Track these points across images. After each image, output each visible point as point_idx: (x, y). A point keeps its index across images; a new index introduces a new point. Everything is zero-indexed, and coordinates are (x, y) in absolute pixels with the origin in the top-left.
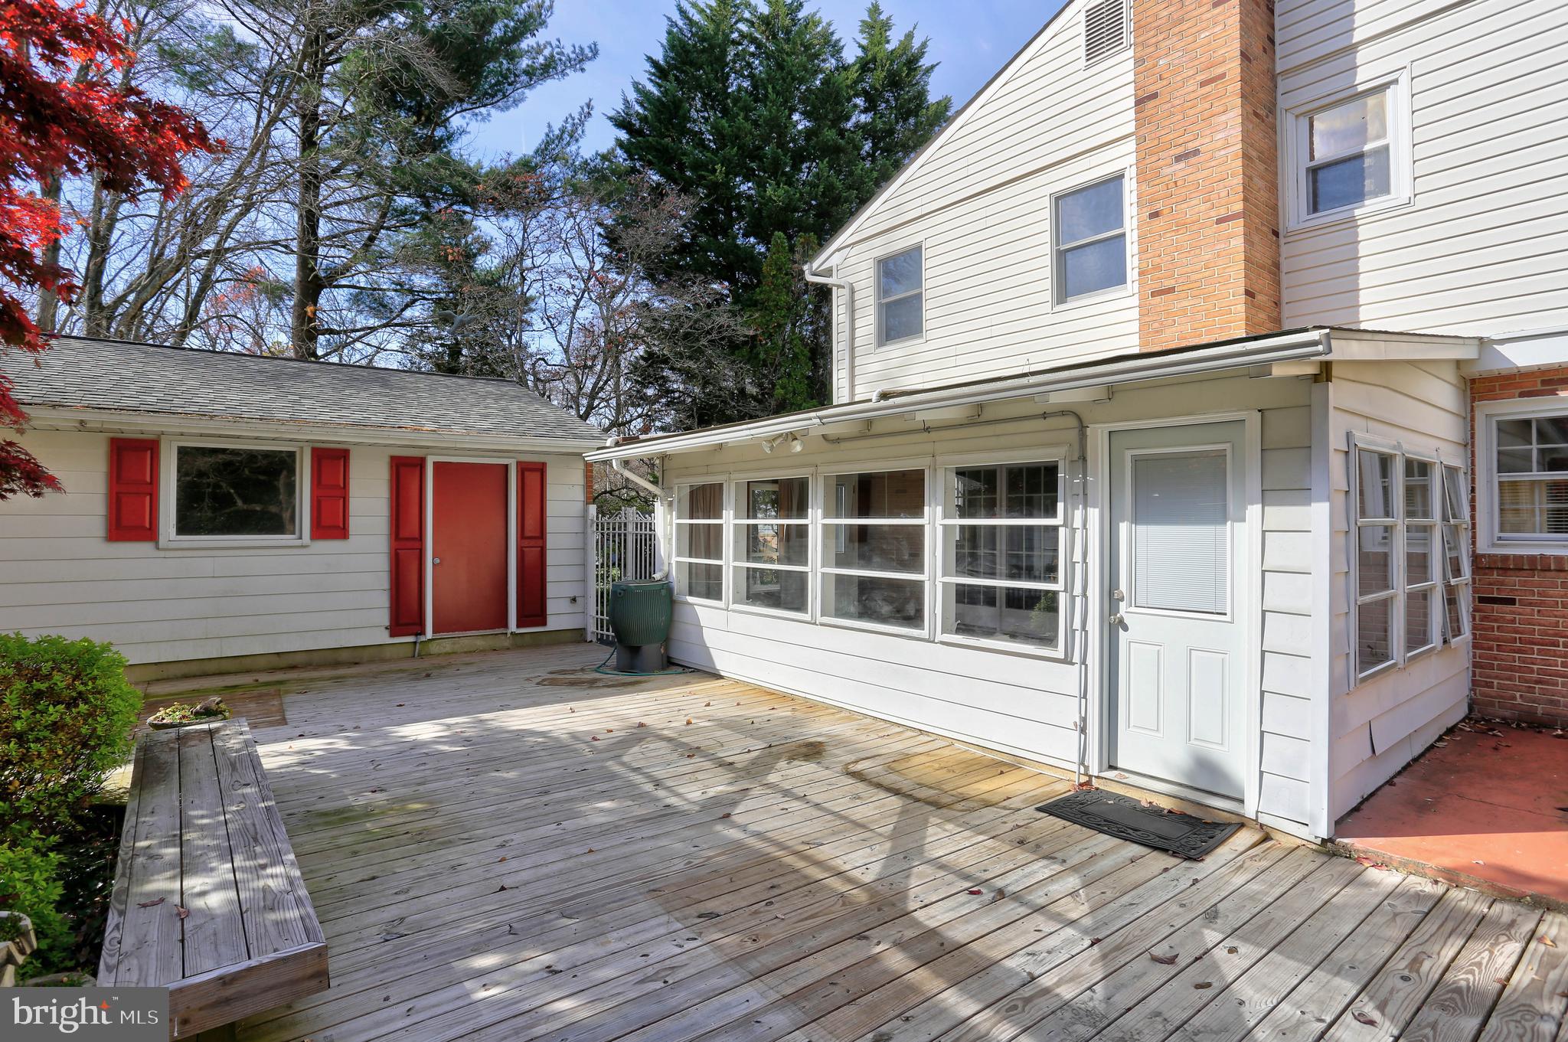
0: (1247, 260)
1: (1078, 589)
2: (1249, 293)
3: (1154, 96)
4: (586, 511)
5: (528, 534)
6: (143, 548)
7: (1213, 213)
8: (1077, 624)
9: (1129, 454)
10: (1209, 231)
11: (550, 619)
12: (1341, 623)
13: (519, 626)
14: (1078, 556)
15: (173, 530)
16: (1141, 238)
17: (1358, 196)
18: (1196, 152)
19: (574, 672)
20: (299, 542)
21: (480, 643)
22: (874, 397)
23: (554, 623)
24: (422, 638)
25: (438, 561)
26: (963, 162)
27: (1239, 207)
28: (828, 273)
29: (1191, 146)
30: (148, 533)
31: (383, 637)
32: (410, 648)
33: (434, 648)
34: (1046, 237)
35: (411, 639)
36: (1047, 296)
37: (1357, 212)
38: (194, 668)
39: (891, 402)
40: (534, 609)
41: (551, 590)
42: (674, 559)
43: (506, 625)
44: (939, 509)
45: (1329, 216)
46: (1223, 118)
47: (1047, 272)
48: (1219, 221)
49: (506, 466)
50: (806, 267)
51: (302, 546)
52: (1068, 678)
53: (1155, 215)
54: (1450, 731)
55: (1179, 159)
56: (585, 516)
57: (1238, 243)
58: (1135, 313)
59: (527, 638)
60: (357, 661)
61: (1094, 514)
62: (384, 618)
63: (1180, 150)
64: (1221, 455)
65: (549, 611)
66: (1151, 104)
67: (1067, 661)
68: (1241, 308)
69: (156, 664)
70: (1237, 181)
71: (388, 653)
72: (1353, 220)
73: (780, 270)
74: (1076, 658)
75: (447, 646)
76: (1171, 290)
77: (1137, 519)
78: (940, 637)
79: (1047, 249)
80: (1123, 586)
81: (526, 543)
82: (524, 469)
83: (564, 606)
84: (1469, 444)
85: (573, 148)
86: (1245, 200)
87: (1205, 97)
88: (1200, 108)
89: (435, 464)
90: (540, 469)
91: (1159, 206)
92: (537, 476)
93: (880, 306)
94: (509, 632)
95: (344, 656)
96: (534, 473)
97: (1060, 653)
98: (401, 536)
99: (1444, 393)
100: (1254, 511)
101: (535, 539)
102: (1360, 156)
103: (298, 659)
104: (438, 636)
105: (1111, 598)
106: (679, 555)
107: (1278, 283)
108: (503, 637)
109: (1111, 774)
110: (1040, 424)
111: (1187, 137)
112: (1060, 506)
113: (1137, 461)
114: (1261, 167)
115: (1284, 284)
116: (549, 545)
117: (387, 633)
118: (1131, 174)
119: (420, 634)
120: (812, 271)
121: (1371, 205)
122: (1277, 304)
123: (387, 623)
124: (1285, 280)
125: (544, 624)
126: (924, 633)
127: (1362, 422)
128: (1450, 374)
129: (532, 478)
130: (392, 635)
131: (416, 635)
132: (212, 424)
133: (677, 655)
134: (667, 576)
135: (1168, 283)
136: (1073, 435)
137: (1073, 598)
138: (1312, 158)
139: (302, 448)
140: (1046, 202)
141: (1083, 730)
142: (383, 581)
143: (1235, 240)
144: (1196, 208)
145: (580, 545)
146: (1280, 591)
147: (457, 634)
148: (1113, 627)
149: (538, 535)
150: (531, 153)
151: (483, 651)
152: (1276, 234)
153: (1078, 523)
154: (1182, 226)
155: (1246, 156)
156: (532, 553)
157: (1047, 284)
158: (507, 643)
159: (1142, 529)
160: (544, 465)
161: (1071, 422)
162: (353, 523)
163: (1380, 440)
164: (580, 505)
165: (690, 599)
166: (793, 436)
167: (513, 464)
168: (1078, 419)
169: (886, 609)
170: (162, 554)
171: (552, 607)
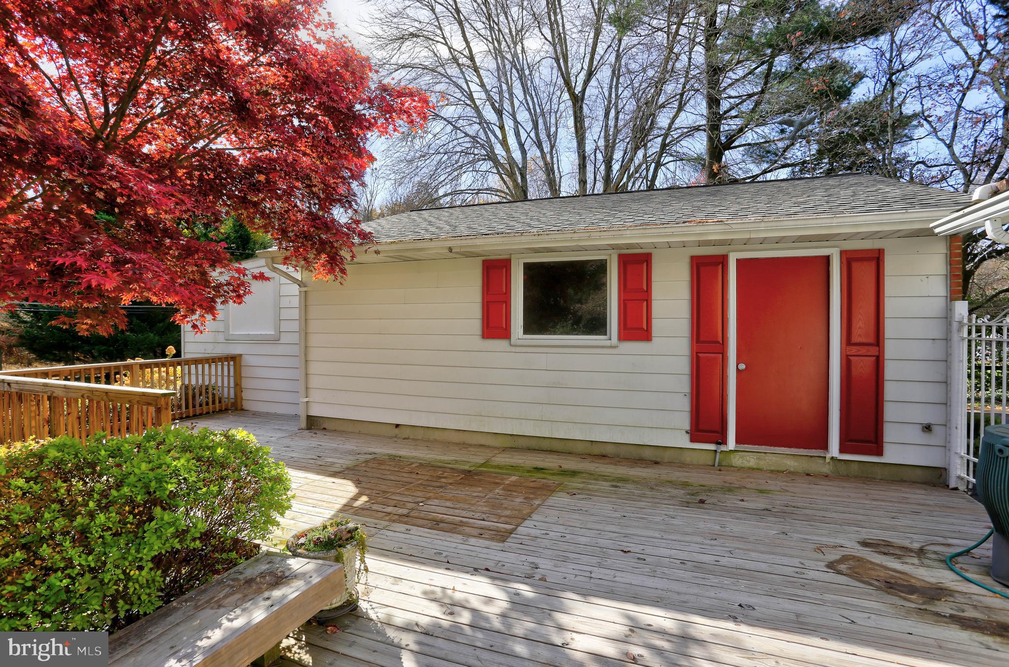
4: (950, 310)
5: (856, 339)
6: (499, 344)
11: (887, 448)
13: (842, 450)
15: (521, 331)
19: (902, 552)
20: (608, 343)
23: (892, 455)
24: (723, 448)
25: (742, 366)
30: (504, 333)
31: (684, 441)
32: (710, 456)
33: (737, 461)
35: (712, 447)
38: (533, 444)
40: (865, 433)
43: (825, 446)
49: (828, 258)
51: (611, 347)
56: (947, 316)
59: (855, 467)
60: (658, 460)
62: (684, 421)
65: (886, 438)
69: (511, 435)
71: (688, 458)
75: (750, 461)
81: (854, 350)
82: (850, 259)
83: (912, 434)
89: (739, 261)
90: (876, 258)
92: (870, 266)
94: (828, 456)
95: (647, 454)
96: (867, 262)
98: (702, 339)
101: (866, 347)
103: (609, 450)
104: (743, 447)
108: (821, 461)
116: (889, 355)
117: (687, 437)
119: (720, 444)
123: (687, 427)
125: (880, 453)
129: (864, 274)
130: (693, 440)
131: (718, 444)
139: (611, 255)
142: (684, 384)
145: (941, 356)
147: (763, 448)
149: (871, 340)
151: (792, 475)
156: (862, 366)
158: (826, 469)
160: (880, 252)
162: (656, 325)
167: (836, 255)
170: (514, 349)
171: (890, 434)
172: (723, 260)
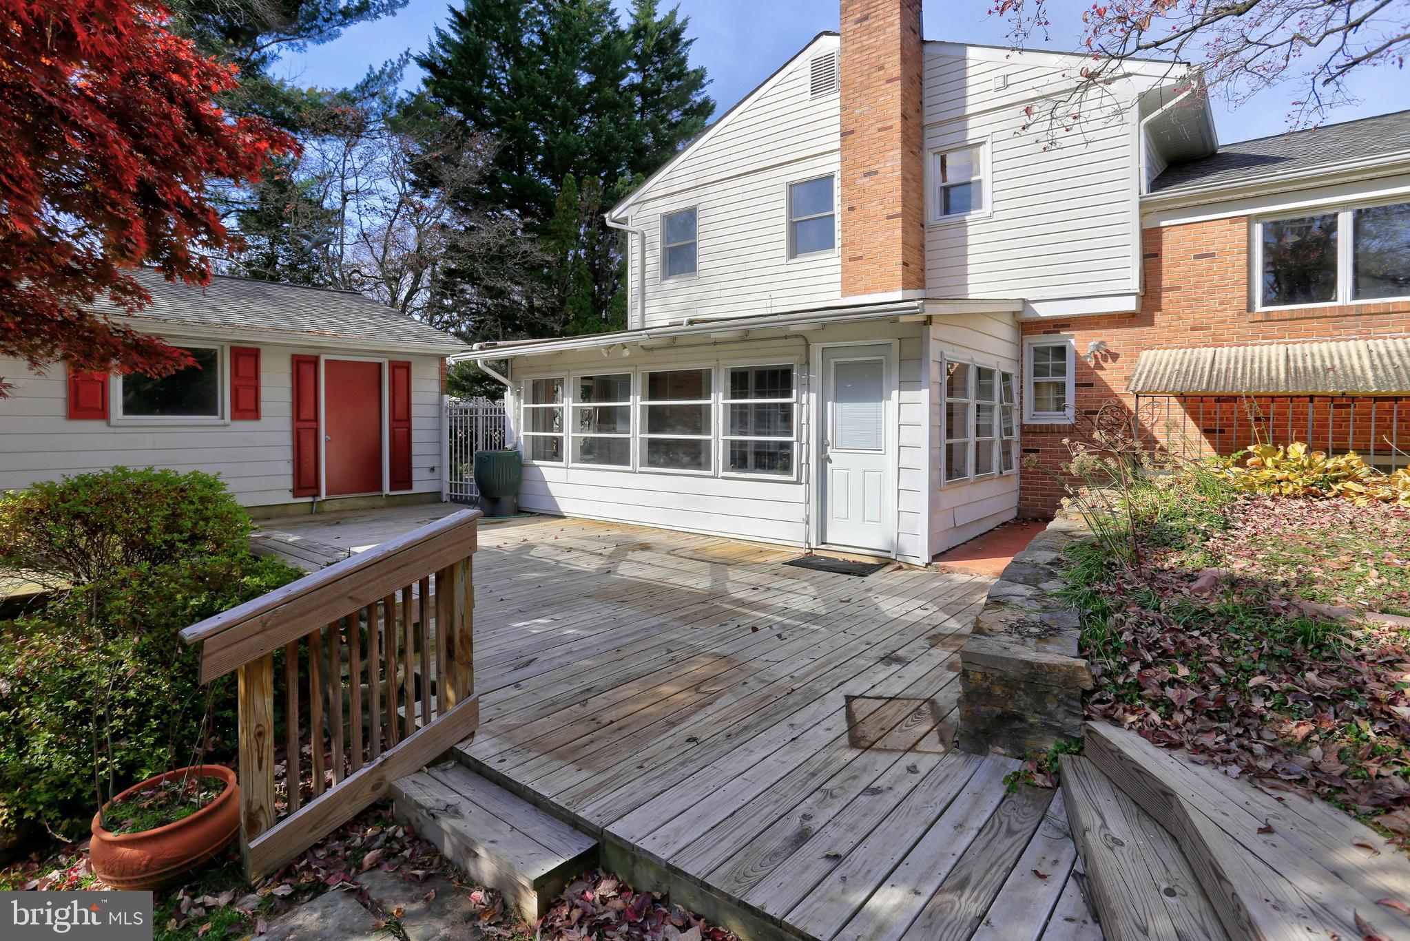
0: (904, 243)
1: (804, 440)
2: (905, 264)
3: (852, 132)
4: (441, 400)
5: (398, 417)
6: (96, 425)
7: (885, 212)
8: (804, 461)
9: (833, 361)
10: (882, 223)
11: (415, 484)
12: (936, 452)
13: (392, 489)
14: (804, 421)
15: (120, 411)
16: (844, 222)
17: (967, 208)
18: (876, 172)
20: (222, 422)
21: (362, 503)
22: (685, 320)
23: (417, 488)
24: (318, 499)
25: (329, 438)
26: (727, 152)
27: (899, 210)
28: (625, 221)
29: (874, 168)
30: (101, 412)
31: (288, 498)
32: (309, 506)
33: (327, 507)
34: (784, 212)
35: (310, 499)
36: (784, 252)
37: (967, 218)
39: (696, 326)
40: (402, 477)
41: (415, 462)
42: (522, 434)
43: (380, 488)
44: (721, 395)
45: (953, 218)
46: (891, 153)
47: (784, 236)
48: (888, 218)
49: (380, 365)
50: (606, 215)
51: (225, 425)
52: (799, 492)
53: (851, 209)
54: (1004, 524)
55: (866, 175)
56: (440, 404)
57: (899, 232)
58: (839, 269)
59: (398, 498)
60: (267, 517)
61: (813, 396)
62: (288, 483)
63: (865, 170)
64: (880, 362)
65: (413, 478)
66: (851, 137)
67: (798, 482)
68: (900, 273)
70: (899, 193)
71: (291, 510)
72: (964, 222)
73: (570, 205)
74: (803, 481)
75: (337, 505)
76: (860, 258)
77: (836, 400)
78: (721, 474)
79: (784, 220)
80: (829, 438)
81: (396, 423)
82: (394, 366)
83: (426, 474)
84: (1020, 360)
85: (391, 89)
86: (904, 206)
87: (881, 139)
88: (879, 144)
89: (327, 362)
90: (407, 367)
91: (854, 203)
92: (404, 372)
93: (664, 250)
94: (384, 494)
96: (402, 369)
97: (794, 478)
98: (301, 418)
99: (1004, 331)
100: (895, 393)
101: (402, 420)
102: (969, 183)
104: (330, 498)
105: (823, 445)
106: (525, 430)
107: (923, 257)
108: (380, 499)
109: (823, 546)
110: (784, 342)
111: (871, 162)
112: (794, 392)
113: (837, 365)
114: (914, 184)
115: (927, 258)
116: (414, 426)
117: (291, 494)
118: (838, 175)
119: (317, 496)
120: (612, 217)
121: (974, 214)
122: (923, 270)
123: (291, 487)
124: (928, 256)
125: (410, 487)
126: (712, 473)
127: (950, 346)
128: (1008, 320)
129: (401, 374)
130: (295, 496)
131: (314, 496)
132: (165, 326)
133: (527, 504)
134: (515, 447)
135: (859, 254)
136: (803, 349)
137: (801, 445)
138: (944, 180)
139: (222, 347)
140: (784, 187)
141: (808, 523)
142: (287, 453)
143: (896, 230)
144: (874, 207)
145: (437, 428)
146: (908, 436)
147: (344, 496)
148: (824, 461)
149: (405, 418)
150: (351, 87)
151: (364, 509)
152: (922, 226)
153: (804, 401)
154: (866, 218)
155: (904, 179)
156: (401, 433)
157: (784, 244)
158: (382, 503)
159: (839, 405)
160: (409, 363)
161: (802, 342)
162: (264, 407)
163: (961, 357)
164: (436, 396)
165: (536, 462)
166: (624, 346)
167: (385, 362)
168: (804, 340)
169: (686, 459)
170: (112, 430)
171: (416, 475)
172: (315, 361)
